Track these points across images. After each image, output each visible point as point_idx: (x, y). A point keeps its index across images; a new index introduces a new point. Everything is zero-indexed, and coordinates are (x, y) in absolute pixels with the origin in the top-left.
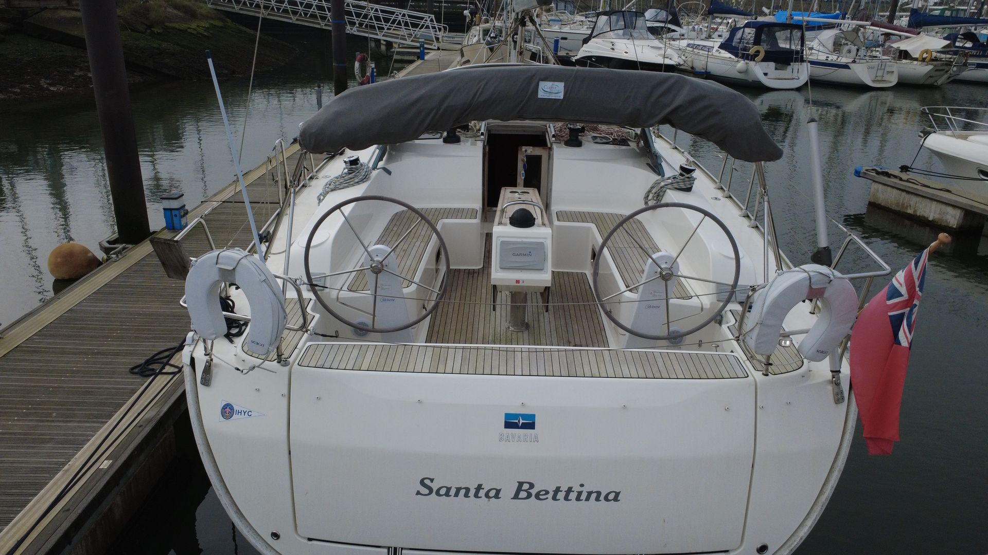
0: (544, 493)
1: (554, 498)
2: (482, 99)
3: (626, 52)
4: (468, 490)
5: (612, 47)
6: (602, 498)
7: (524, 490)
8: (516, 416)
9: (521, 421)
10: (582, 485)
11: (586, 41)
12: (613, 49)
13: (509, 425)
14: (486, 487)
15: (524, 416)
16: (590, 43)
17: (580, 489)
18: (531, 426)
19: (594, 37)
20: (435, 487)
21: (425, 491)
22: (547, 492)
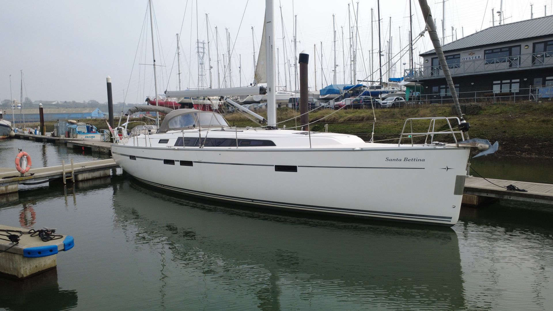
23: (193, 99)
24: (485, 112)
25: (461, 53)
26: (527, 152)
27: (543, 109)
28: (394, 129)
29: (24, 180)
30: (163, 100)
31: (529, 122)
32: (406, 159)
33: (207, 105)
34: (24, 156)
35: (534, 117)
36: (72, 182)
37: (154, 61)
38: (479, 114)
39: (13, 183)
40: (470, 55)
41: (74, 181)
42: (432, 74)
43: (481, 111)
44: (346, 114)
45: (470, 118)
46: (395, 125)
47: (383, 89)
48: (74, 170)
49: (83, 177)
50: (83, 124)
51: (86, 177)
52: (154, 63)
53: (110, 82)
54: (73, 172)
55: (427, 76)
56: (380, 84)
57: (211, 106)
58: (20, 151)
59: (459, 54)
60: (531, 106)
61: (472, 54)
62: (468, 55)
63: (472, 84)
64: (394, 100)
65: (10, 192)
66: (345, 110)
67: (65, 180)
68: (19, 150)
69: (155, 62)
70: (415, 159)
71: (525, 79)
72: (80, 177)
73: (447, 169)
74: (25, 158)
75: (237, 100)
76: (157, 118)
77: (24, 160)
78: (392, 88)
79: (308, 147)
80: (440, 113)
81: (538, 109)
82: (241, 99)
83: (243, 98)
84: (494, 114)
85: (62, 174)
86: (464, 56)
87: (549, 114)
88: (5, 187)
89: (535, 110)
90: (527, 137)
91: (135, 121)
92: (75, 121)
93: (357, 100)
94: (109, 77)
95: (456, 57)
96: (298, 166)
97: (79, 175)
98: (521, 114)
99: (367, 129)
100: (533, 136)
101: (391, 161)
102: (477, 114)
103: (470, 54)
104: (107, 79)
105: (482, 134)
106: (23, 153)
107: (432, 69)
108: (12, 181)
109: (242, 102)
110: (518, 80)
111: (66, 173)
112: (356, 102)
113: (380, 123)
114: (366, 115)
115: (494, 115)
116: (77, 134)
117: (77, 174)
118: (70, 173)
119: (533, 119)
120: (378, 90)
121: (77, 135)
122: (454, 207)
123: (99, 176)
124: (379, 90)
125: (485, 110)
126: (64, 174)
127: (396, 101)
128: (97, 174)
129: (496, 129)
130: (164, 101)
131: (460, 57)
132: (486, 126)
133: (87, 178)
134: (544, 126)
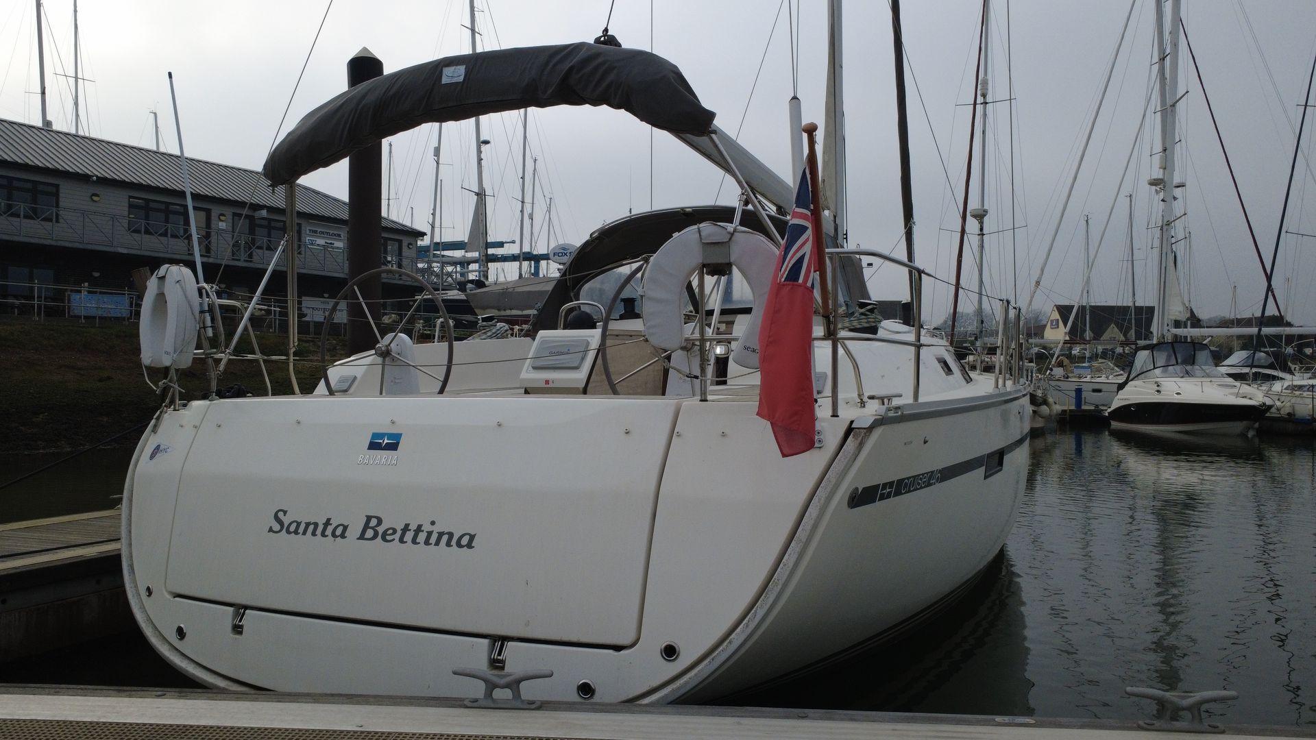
0: (390, 532)
1: (402, 540)
2: (391, 93)
3: (1178, 394)
4: (316, 525)
5: (1158, 388)
6: (454, 542)
7: (373, 528)
8: (382, 436)
9: (386, 441)
10: (433, 523)
11: (1121, 387)
12: (1158, 391)
13: (373, 446)
14: (334, 523)
15: (390, 436)
16: (1127, 388)
17: (430, 528)
18: (393, 447)
19: (1131, 380)
20: (286, 521)
21: (277, 527)
22: (395, 531)
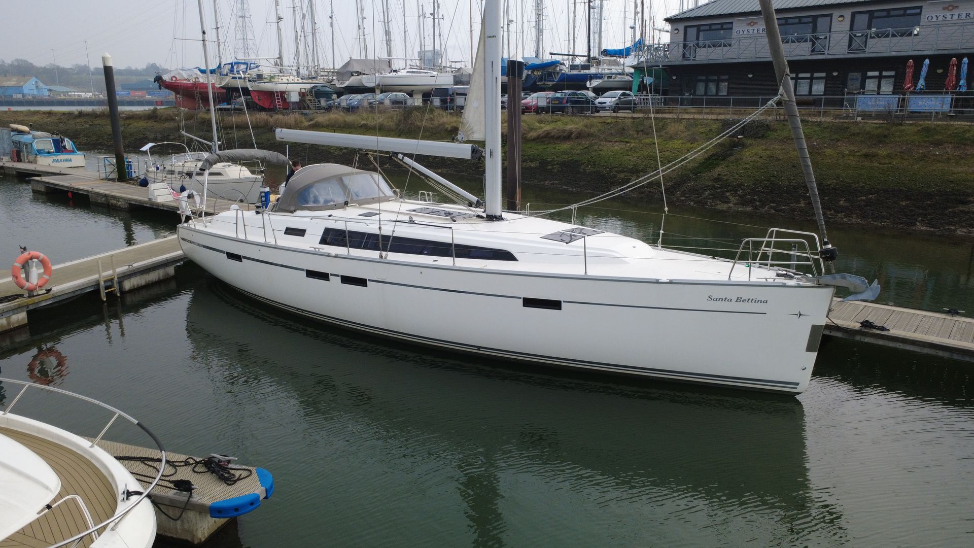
23: (249, 81)
24: (775, 134)
25: (735, 20)
26: (844, 212)
27: (867, 134)
28: (626, 158)
29: (37, 302)
30: (189, 80)
31: (844, 157)
32: (739, 299)
33: (277, 92)
34: (31, 259)
35: (852, 148)
36: (116, 295)
37: (204, 33)
38: (766, 137)
39: (19, 310)
40: (749, 26)
41: (119, 295)
42: (684, 55)
43: (769, 132)
44: (539, 123)
45: (751, 145)
46: (627, 151)
47: (593, 70)
48: (118, 275)
49: (132, 284)
50: (47, 136)
51: (135, 283)
52: (204, 37)
53: (110, 64)
54: (116, 279)
55: (676, 58)
56: (588, 60)
57: (286, 95)
58: (22, 250)
59: (732, 23)
60: (848, 128)
61: (752, 24)
62: (745, 24)
63: (750, 76)
64: (617, 98)
65: (15, 326)
66: (538, 116)
67: (105, 295)
68: (21, 248)
69: (206, 35)
70: (752, 300)
71: (835, 74)
72: (127, 285)
73: (799, 315)
74: (34, 264)
75: (332, 83)
76: (215, 142)
77: (33, 267)
78: (608, 69)
79: (580, 272)
80: (702, 133)
81: (858, 134)
82: (340, 82)
83: (342, 80)
84: (789, 139)
85: (98, 284)
86: (739, 27)
87: (874, 144)
88: (6, 320)
89: (854, 135)
90: (844, 185)
91: (165, 142)
92: (25, 128)
93: (558, 98)
94: (108, 55)
95: (725, 26)
96: (564, 302)
97: (125, 281)
98: (832, 140)
99: (579, 154)
100: (852, 183)
101: (716, 300)
102: (763, 137)
103: (749, 24)
104: (104, 59)
105: (773, 176)
106: (29, 254)
107: (685, 46)
108: (17, 307)
109: (341, 86)
110: (824, 75)
111: (105, 282)
112: (555, 102)
113: (600, 145)
114: (575, 128)
115: (789, 141)
116: (36, 155)
117: (122, 279)
118: (112, 280)
119: (850, 151)
120: (585, 71)
121: (36, 157)
122: (804, 369)
123: (157, 279)
124: (587, 72)
125: (775, 130)
126: (102, 283)
127: (622, 100)
128: (153, 276)
129: (794, 166)
130: (191, 81)
131: (732, 29)
132: (778, 160)
133: (138, 285)
134: (867, 163)
